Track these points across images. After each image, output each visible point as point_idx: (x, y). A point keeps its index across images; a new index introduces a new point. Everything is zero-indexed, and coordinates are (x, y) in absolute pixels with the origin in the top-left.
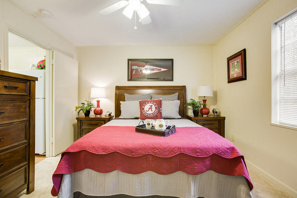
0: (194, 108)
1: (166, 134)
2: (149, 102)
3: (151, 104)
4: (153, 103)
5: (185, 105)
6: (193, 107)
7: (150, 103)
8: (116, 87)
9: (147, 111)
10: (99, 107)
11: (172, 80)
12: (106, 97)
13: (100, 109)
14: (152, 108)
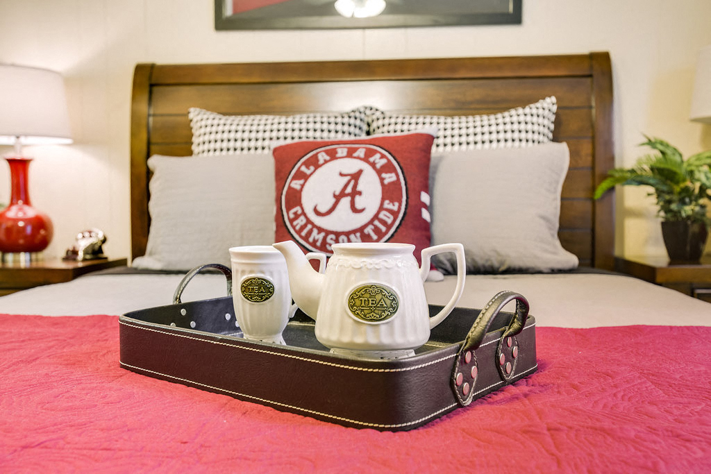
0: (669, 202)
1: (414, 398)
2: (342, 151)
3: (352, 166)
4: (370, 153)
5: (605, 185)
6: (659, 193)
7: (350, 154)
8: (140, 69)
9: (323, 209)
10: (27, 202)
11: (515, 18)
12: (79, 141)
13: (30, 213)
14: (355, 193)
